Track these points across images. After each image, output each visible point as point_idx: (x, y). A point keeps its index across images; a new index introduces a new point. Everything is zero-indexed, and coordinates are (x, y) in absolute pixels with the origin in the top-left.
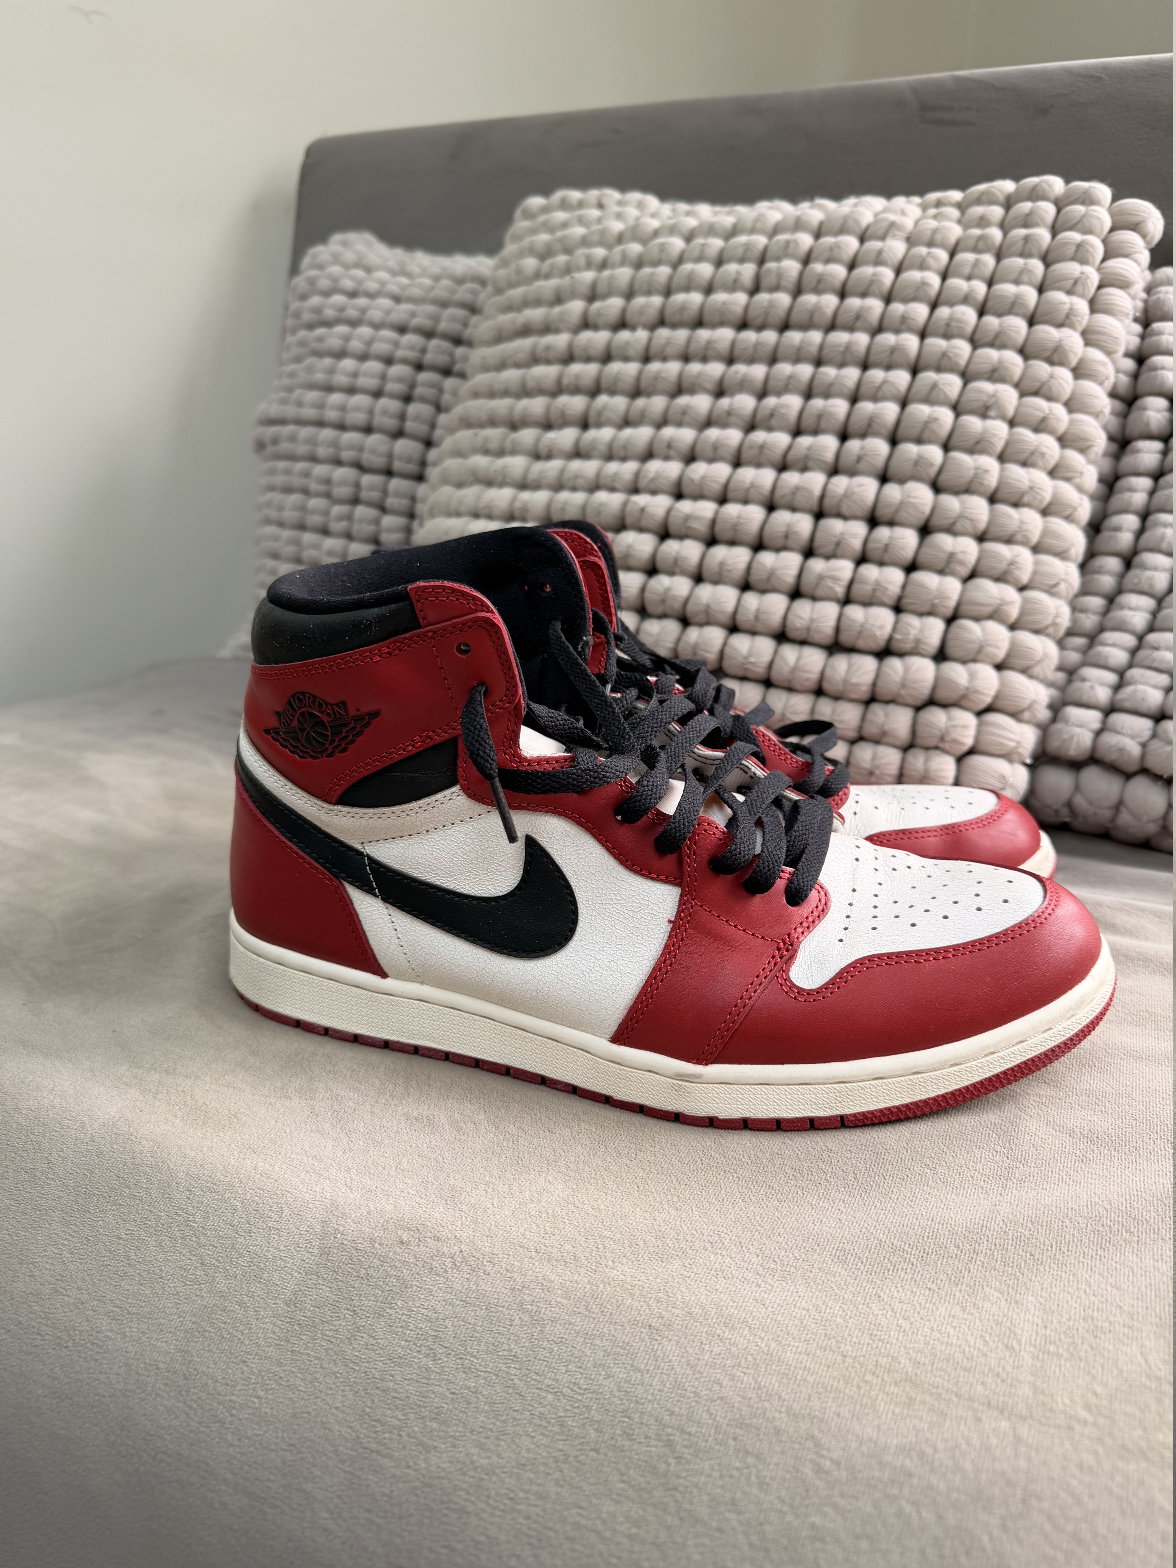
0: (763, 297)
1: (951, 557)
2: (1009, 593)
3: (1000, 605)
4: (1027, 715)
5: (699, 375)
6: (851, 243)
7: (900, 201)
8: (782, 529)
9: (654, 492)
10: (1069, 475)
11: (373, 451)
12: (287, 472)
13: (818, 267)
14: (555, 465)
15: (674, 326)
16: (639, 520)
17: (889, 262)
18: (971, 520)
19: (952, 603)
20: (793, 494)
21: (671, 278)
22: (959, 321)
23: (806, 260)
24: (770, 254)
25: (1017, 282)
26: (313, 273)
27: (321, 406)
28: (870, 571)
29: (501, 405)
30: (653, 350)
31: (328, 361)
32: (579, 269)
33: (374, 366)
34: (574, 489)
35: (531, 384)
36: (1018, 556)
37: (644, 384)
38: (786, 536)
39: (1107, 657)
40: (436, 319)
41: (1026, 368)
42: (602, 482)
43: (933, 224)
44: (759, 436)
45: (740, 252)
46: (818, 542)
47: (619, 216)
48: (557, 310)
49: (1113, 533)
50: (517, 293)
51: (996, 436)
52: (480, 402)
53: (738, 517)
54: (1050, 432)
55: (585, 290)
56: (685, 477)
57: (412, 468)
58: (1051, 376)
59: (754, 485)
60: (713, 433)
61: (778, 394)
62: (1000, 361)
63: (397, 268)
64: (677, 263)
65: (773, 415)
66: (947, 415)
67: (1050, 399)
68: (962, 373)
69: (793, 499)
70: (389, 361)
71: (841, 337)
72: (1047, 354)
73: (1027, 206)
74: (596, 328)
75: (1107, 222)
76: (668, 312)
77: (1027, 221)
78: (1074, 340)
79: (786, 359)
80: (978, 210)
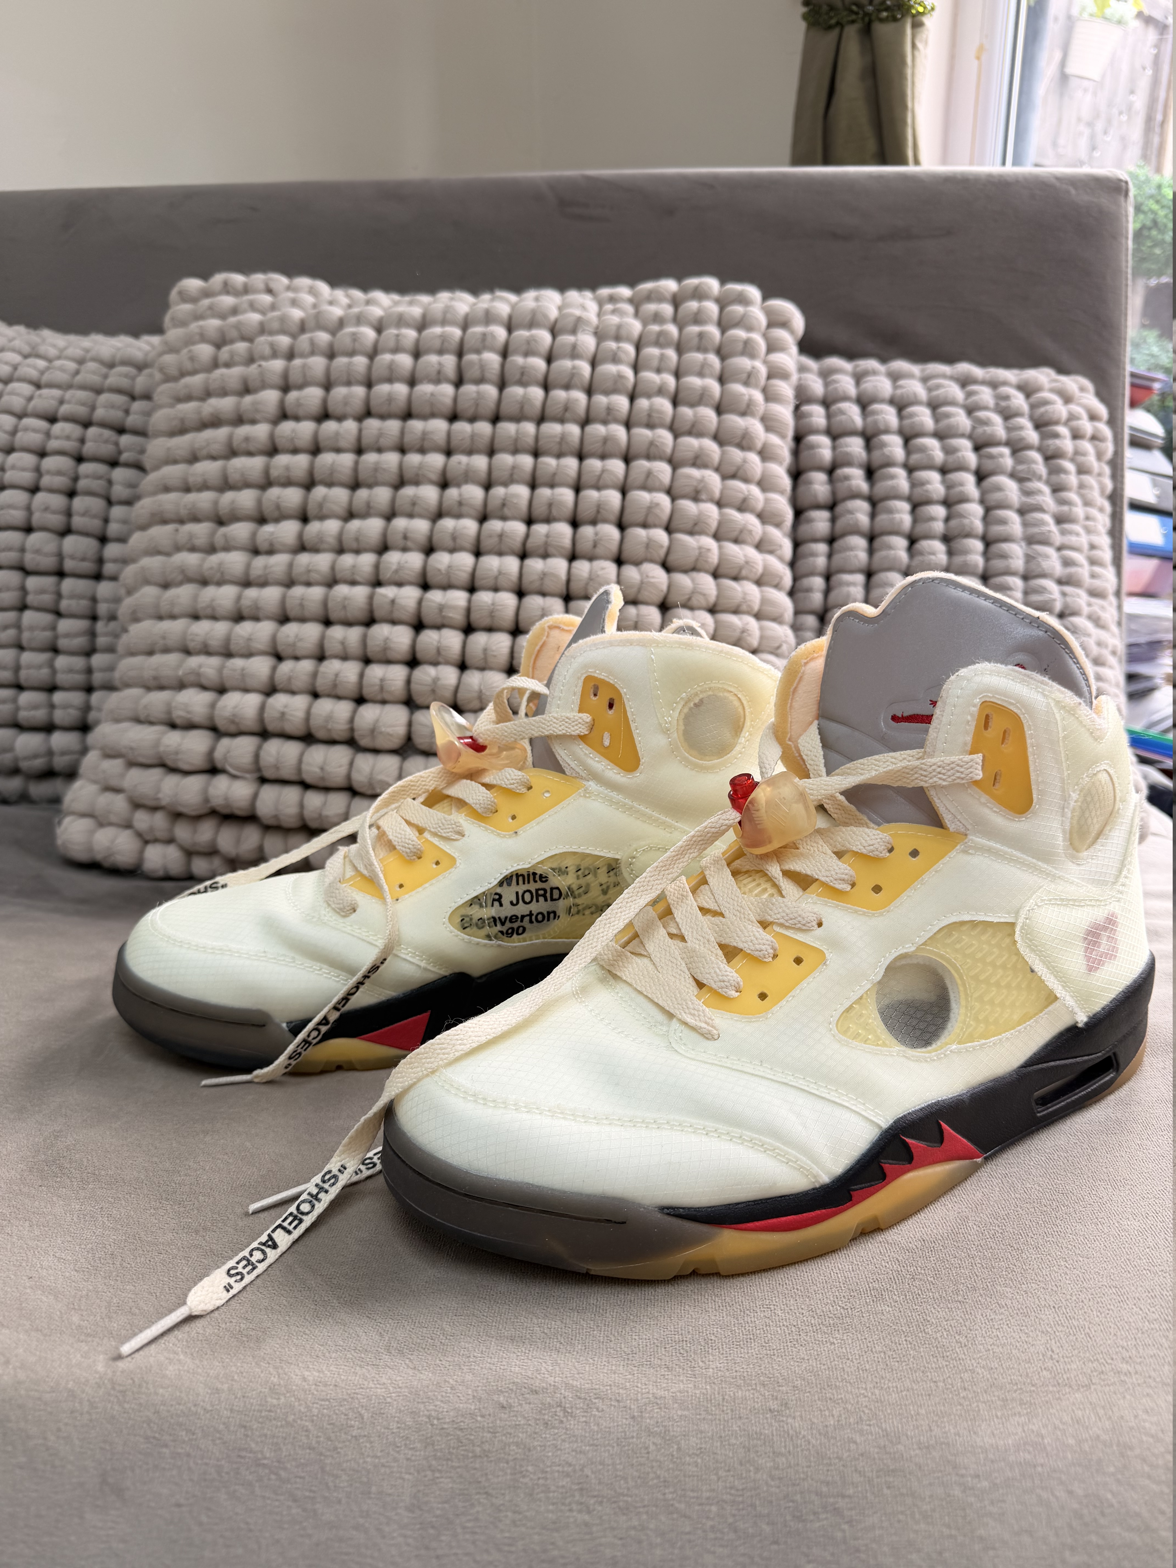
0: (469, 389)
5: (421, 466)
6: (545, 337)
7: (574, 295)
9: (399, 584)
10: (771, 547)
11: (37, 551)
13: (518, 360)
14: (279, 561)
15: (383, 417)
16: (391, 613)
17: (584, 356)
18: (705, 593)
20: (541, 579)
21: (370, 368)
22: (658, 412)
23: (505, 353)
24: (466, 346)
25: (701, 375)
29: (204, 499)
30: (365, 442)
32: (264, 358)
33: (24, 459)
34: (308, 584)
35: (234, 477)
36: (747, 624)
37: (362, 476)
40: (91, 406)
41: (723, 454)
42: (339, 576)
43: (613, 319)
44: (495, 526)
45: (437, 344)
47: (294, 303)
48: (248, 399)
49: (808, 593)
50: (196, 381)
51: (709, 517)
52: (173, 496)
53: (493, 604)
54: (751, 511)
55: (277, 380)
56: (429, 568)
57: (88, 566)
58: (745, 461)
59: (500, 573)
60: (448, 524)
61: (505, 484)
62: (701, 448)
63: (26, 349)
64: (373, 354)
65: (504, 505)
66: (664, 500)
67: (746, 480)
68: (670, 461)
69: (542, 584)
70: (42, 454)
71: (553, 429)
72: (738, 441)
73: (693, 305)
74: (297, 419)
75: (763, 320)
76: (373, 403)
77: (697, 319)
78: (755, 426)
79: (503, 451)
80: (650, 307)
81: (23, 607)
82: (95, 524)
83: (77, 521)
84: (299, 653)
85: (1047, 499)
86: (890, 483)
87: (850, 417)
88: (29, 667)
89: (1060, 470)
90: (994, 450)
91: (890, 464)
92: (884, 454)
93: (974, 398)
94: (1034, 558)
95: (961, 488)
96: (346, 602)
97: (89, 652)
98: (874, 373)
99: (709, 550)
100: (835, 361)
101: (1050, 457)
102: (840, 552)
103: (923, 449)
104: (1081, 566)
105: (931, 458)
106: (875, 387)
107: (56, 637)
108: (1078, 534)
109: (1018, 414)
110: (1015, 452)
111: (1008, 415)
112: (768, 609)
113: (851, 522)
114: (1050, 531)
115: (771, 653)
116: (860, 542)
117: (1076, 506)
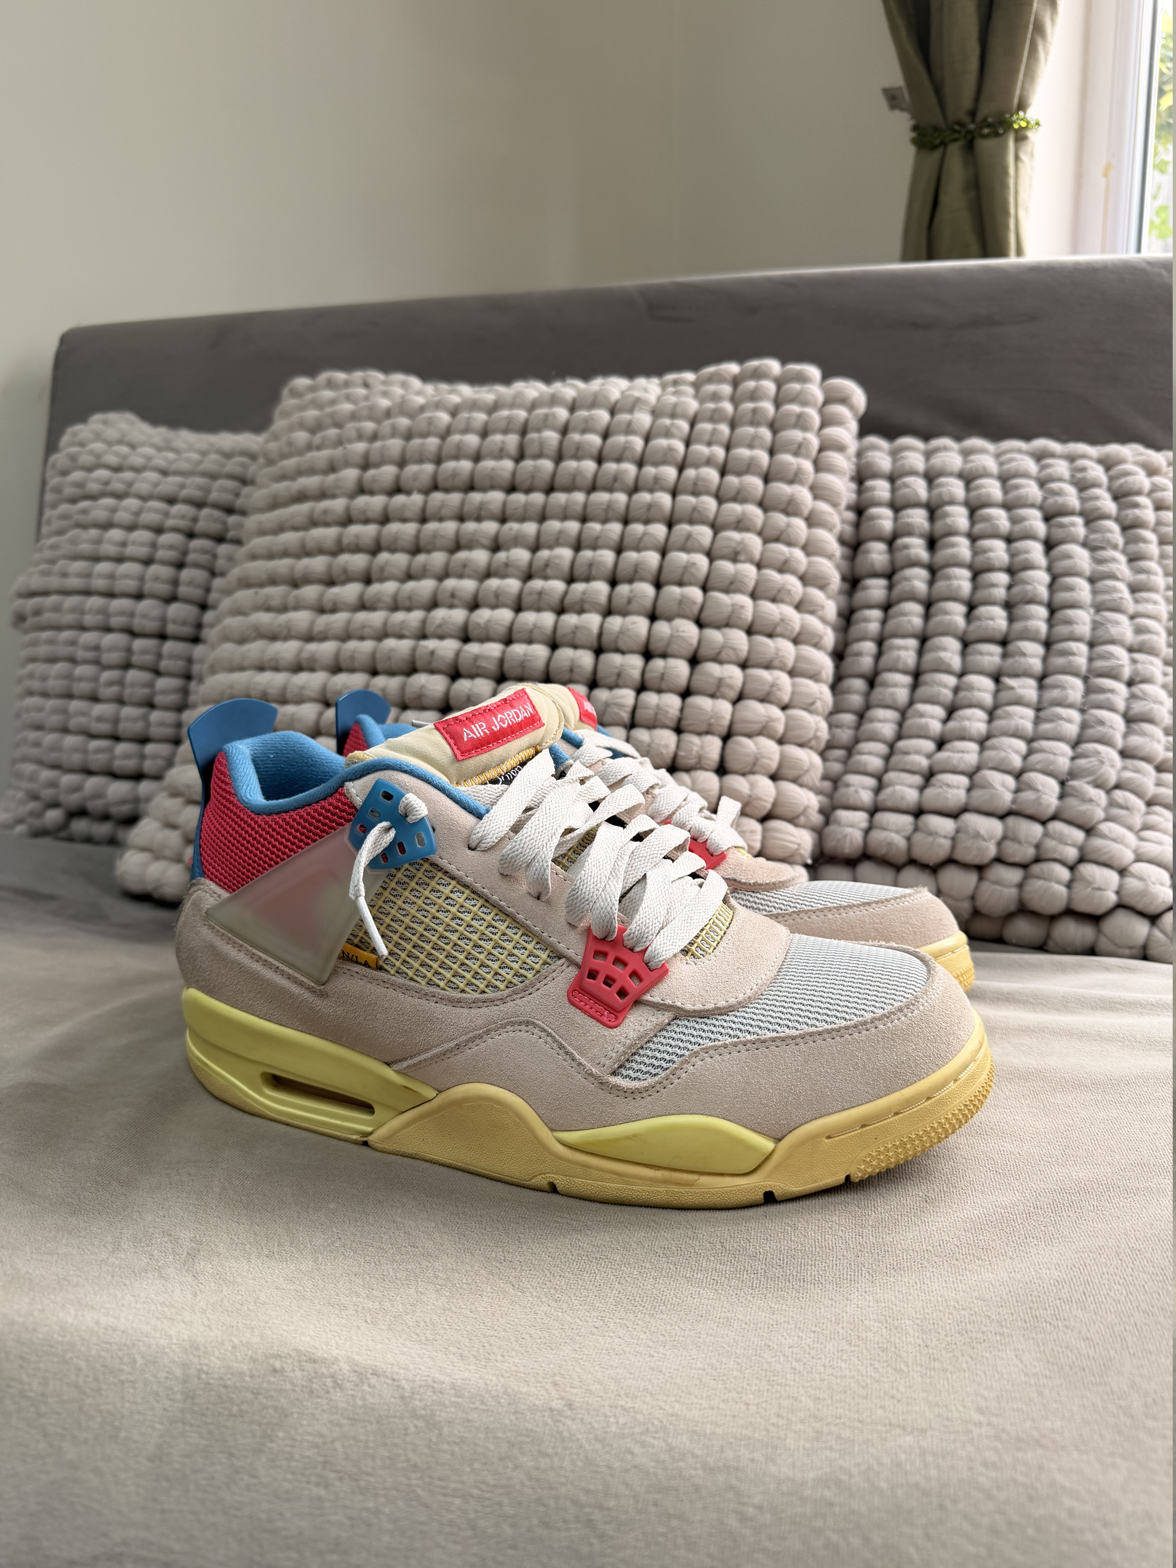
0: (527, 464)
1: (721, 682)
2: (775, 713)
3: (769, 722)
4: (803, 820)
5: (475, 532)
6: (603, 416)
7: (641, 381)
8: (567, 664)
9: (441, 637)
10: (813, 608)
11: (145, 616)
12: (51, 642)
13: (575, 437)
14: (340, 618)
15: (447, 490)
16: (430, 662)
17: (639, 431)
18: (735, 650)
19: (725, 722)
20: (574, 632)
21: (440, 448)
22: (705, 480)
23: (565, 431)
24: (530, 426)
25: (751, 446)
26: (74, 449)
27: (88, 575)
28: (650, 698)
29: (283, 565)
31: (93, 533)
32: (350, 441)
33: (143, 535)
34: (362, 638)
35: (310, 544)
36: (778, 679)
37: (423, 542)
38: (571, 670)
39: (866, 765)
40: (207, 490)
41: (767, 519)
42: (389, 630)
43: (673, 399)
44: (537, 584)
45: (503, 424)
46: (600, 674)
47: (385, 394)
48: (332, 477)
49: (855, 658)
50: (290, 463)
51: (746, 576)
52: (258, 563)
53: (525, 655)
54: (793, 572)
55: (358, 459)
56: (470, 623)
57: (187, 630)
58: (788, 525)
59: (536, 626)
60: (493, 583)
61: (551, 547)
62: (744, 513)
63: (163, 445)
64: (445, 434)
65: (547, 565)
66: (702, 561)
67: (789, 544)
68: (712, 525)
69: (574, 638)
70: (159, 530)
71: (601, 497)
72: (783, 506)
73: (751, 384)
74: (372, 493)
75: (820, 397)
76: (440, 478)
77: (754, 396)
78: (804, 494)
79: (554, 517)
80: (711, 388)
81: (127, 666)
82: (197, 593)
83: (183, 590)
85: (1121, 566)
86: (950, 551)
87: (914, 490)
88: (128, 719)
89: (1139, 540)
90: (1065, 520)
91: (952, 532)
92: (946, 524)
93: (1049, 471)
94: (1102, 624)
95: (1026, 556)
96: (392, 654)
97: (180, 708)
98: (945, 449)
99: (742, 607)
100: (908, 441)
101: (1127, 527)
102: (894, 617)
103: (987, 519)
104: (1156, 633)
105: (996, 527)
106: (945, 462)
107: (153, 694)
108: (1155, 603)
109: (1095, 485)
110: (1089, 521)
111: (1083, 486)
112: (802, 666)
113: (907, 589)
114: (1121, 598)
115: (805, 709)
116: (916, 608)
117: (1156, 574)
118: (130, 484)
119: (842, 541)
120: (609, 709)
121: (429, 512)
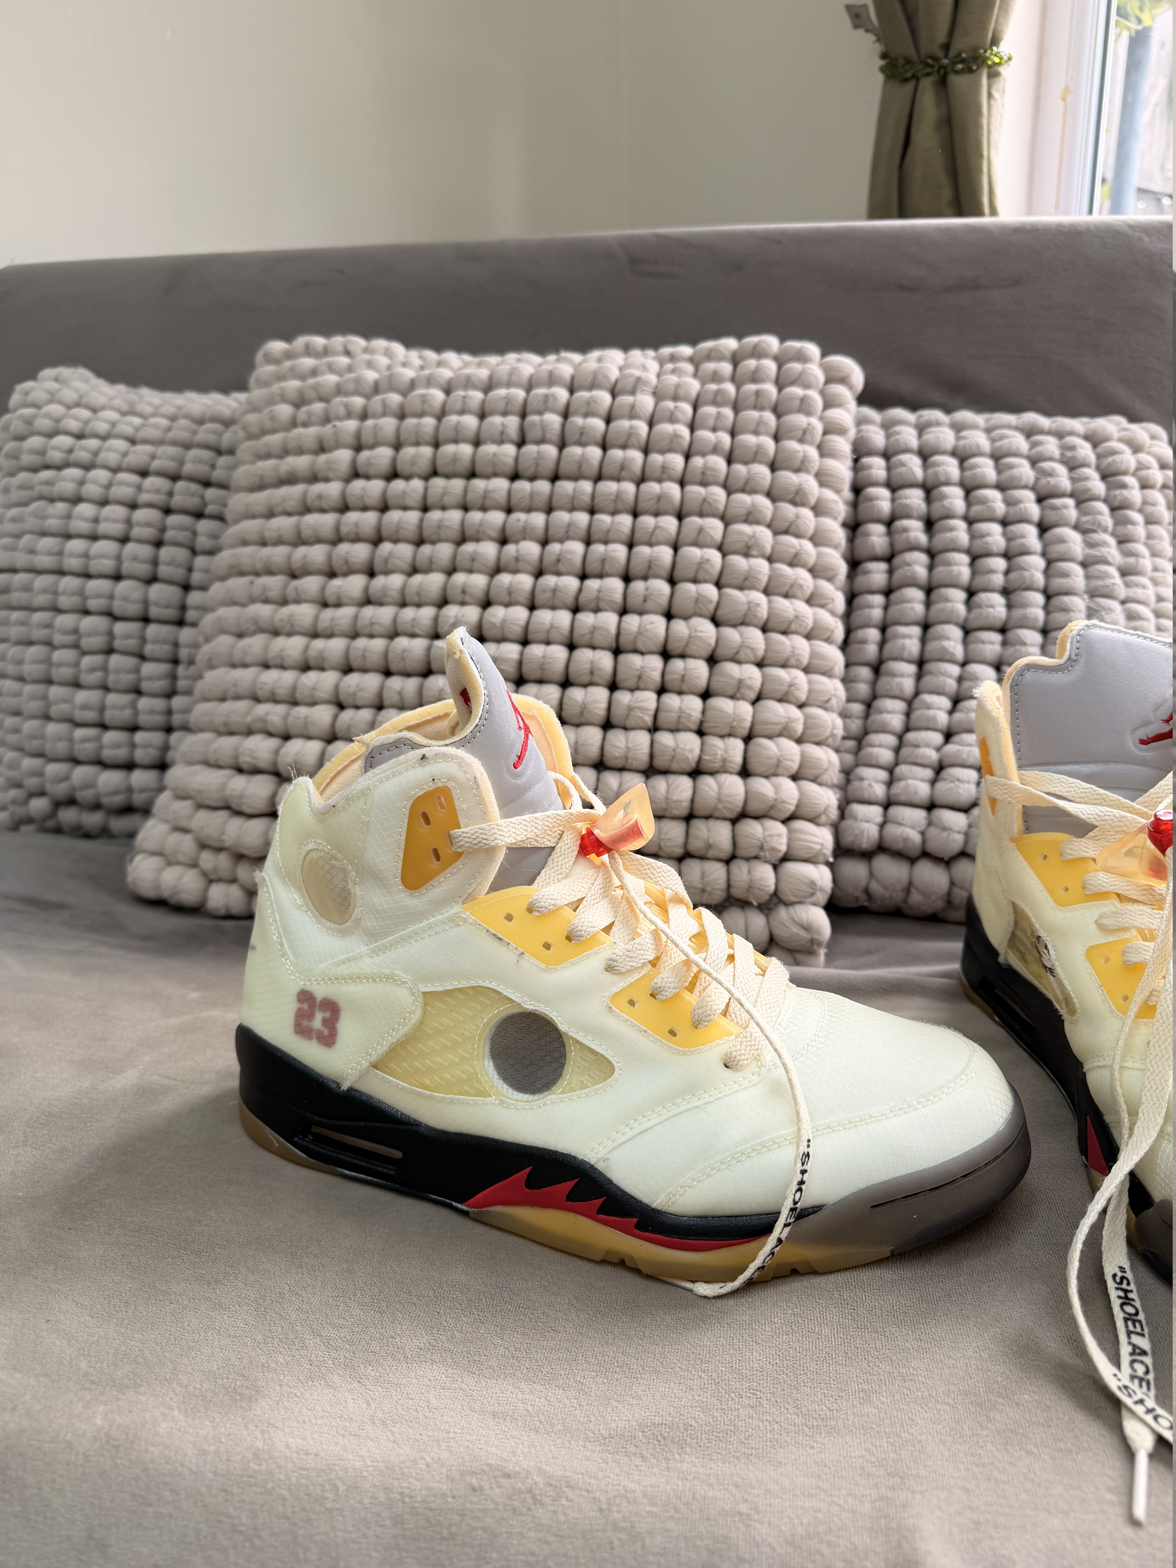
0: (530, 449)
1: (740, 683)
2: (794, 712)
3: (788, 722)
4: (823, 819)
5: (482, 523)
6: (605, 398)
7: (636, 354)
8: (587, 666)
10: (823, 602)
11: (125, 599)
12: (23, 623)
13: (578, 421)
14: (345, 614)
15: (448, 476)
17: (642, 415)
18: (752, 649)
19: (748, 724)
20: (591, 633)
21: (437, 429)
22: (713, 469)
23: (566, 414)
24: (529, 408)
25: (756, 433)
26: (26, 411)
27: (59, 554)
28: (672, 700)
29: (278, 554)
30: (429, 498)
31: (61, 507)
32: (339, 419)
33: (117, 511)
34: (371, 636)
35: (307, 533)
36: (795, 678)
37: (426, 533)
38: (591, 673)
39: (877, 757)
40: (180, 461)
41: (776, 510)
42: (401, 628)
43: (673, 378)
44: (550, 581)
45: (502, 405)
46: (620, 676)
47: (370, 365)
48: (323, 458)
49: (861, 646)
50: (275, 440)
51: (760, 572)
52: (250, 550)
53: (544, 657)
54: (803, 566)
55: (350, 439)
56: (484, 622)
57: (171, 613)
58: (797, 516)
59: (552, 626)
60: (505, 579)
61: (561, 541)
62: (753, 505)
63: (125, 407)
64: (441, 415)
65: (559, 560)
66: (715, 556)
67: (798, 536)
68: (723, 518)
69: (592, 638)
70: (133, 506)
71: (609, 487)
72: (790, 497)
73: (752, 363)
74: (368, 477)
75: (820, 377)
76: (439, 463)
77: (755, 377)
78: (809, 482)
79: (561, 508)
80: (710, 366)
81: (110, 651)
82: (178, 573)
83: (163, 570)
84: (359, 703)
85: (1112, 549)
86: (949, 535)
87: (910, 469)
88: (113, 707)
89: (1129, 521)
90: (1058, 502)
91: (950, 516)
92: (944, 506)
93: (1039, 449)
94: (1096, 611)
95: (1023, 540)
96: (405, 655)
97: (170, 694)
98: (938, 424)
99: (758, 605)
100: (899, 413)
101: (1115, 509)
102: (896, 603)
103: (984, 501)
104: (1147, 619)
105: (992, 509)
106: (937, 438)
107: (140, 681)
108: (1144, 587)
109: (1084, 465)
110: (1079, 503)
111: (1073, 466)
112: (818, 663)
113: (908, 574)
114: (1114, 584)
115: (821, 707)
116: (917, 595)
117: (1144, 557)
118: (96, 453)
119: (844, 525)
120: (632, 713)
121: (430, 500)
